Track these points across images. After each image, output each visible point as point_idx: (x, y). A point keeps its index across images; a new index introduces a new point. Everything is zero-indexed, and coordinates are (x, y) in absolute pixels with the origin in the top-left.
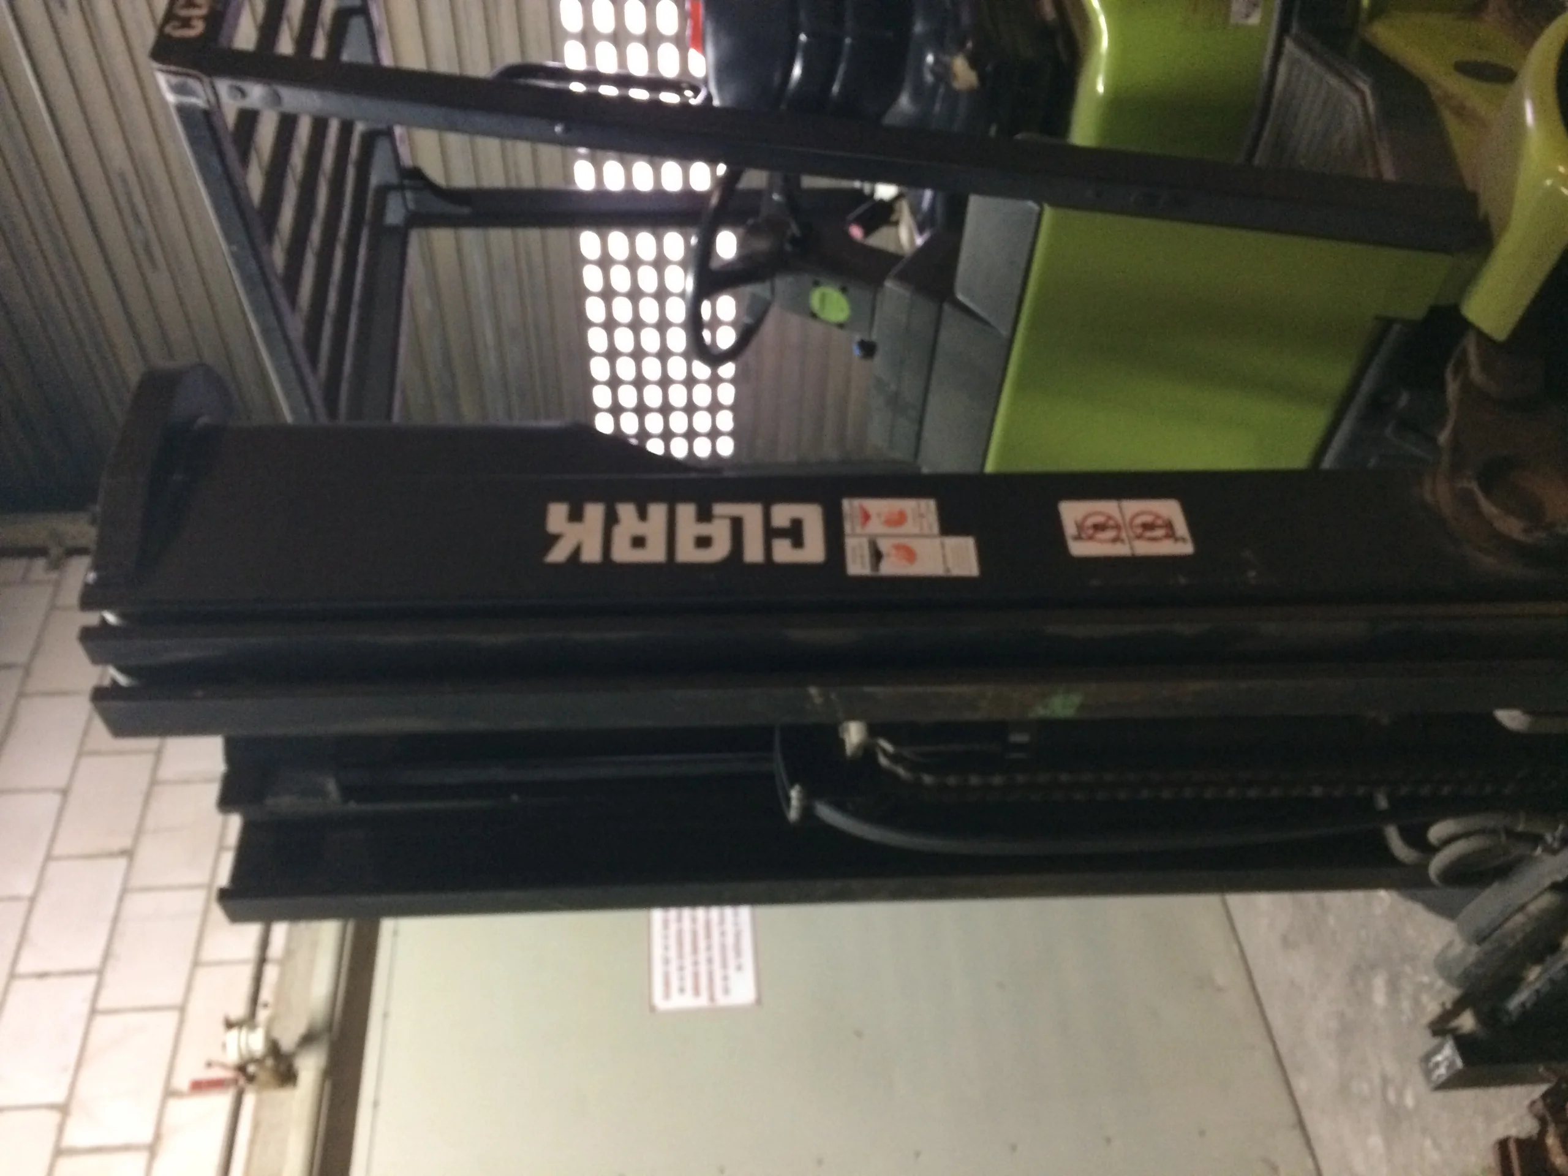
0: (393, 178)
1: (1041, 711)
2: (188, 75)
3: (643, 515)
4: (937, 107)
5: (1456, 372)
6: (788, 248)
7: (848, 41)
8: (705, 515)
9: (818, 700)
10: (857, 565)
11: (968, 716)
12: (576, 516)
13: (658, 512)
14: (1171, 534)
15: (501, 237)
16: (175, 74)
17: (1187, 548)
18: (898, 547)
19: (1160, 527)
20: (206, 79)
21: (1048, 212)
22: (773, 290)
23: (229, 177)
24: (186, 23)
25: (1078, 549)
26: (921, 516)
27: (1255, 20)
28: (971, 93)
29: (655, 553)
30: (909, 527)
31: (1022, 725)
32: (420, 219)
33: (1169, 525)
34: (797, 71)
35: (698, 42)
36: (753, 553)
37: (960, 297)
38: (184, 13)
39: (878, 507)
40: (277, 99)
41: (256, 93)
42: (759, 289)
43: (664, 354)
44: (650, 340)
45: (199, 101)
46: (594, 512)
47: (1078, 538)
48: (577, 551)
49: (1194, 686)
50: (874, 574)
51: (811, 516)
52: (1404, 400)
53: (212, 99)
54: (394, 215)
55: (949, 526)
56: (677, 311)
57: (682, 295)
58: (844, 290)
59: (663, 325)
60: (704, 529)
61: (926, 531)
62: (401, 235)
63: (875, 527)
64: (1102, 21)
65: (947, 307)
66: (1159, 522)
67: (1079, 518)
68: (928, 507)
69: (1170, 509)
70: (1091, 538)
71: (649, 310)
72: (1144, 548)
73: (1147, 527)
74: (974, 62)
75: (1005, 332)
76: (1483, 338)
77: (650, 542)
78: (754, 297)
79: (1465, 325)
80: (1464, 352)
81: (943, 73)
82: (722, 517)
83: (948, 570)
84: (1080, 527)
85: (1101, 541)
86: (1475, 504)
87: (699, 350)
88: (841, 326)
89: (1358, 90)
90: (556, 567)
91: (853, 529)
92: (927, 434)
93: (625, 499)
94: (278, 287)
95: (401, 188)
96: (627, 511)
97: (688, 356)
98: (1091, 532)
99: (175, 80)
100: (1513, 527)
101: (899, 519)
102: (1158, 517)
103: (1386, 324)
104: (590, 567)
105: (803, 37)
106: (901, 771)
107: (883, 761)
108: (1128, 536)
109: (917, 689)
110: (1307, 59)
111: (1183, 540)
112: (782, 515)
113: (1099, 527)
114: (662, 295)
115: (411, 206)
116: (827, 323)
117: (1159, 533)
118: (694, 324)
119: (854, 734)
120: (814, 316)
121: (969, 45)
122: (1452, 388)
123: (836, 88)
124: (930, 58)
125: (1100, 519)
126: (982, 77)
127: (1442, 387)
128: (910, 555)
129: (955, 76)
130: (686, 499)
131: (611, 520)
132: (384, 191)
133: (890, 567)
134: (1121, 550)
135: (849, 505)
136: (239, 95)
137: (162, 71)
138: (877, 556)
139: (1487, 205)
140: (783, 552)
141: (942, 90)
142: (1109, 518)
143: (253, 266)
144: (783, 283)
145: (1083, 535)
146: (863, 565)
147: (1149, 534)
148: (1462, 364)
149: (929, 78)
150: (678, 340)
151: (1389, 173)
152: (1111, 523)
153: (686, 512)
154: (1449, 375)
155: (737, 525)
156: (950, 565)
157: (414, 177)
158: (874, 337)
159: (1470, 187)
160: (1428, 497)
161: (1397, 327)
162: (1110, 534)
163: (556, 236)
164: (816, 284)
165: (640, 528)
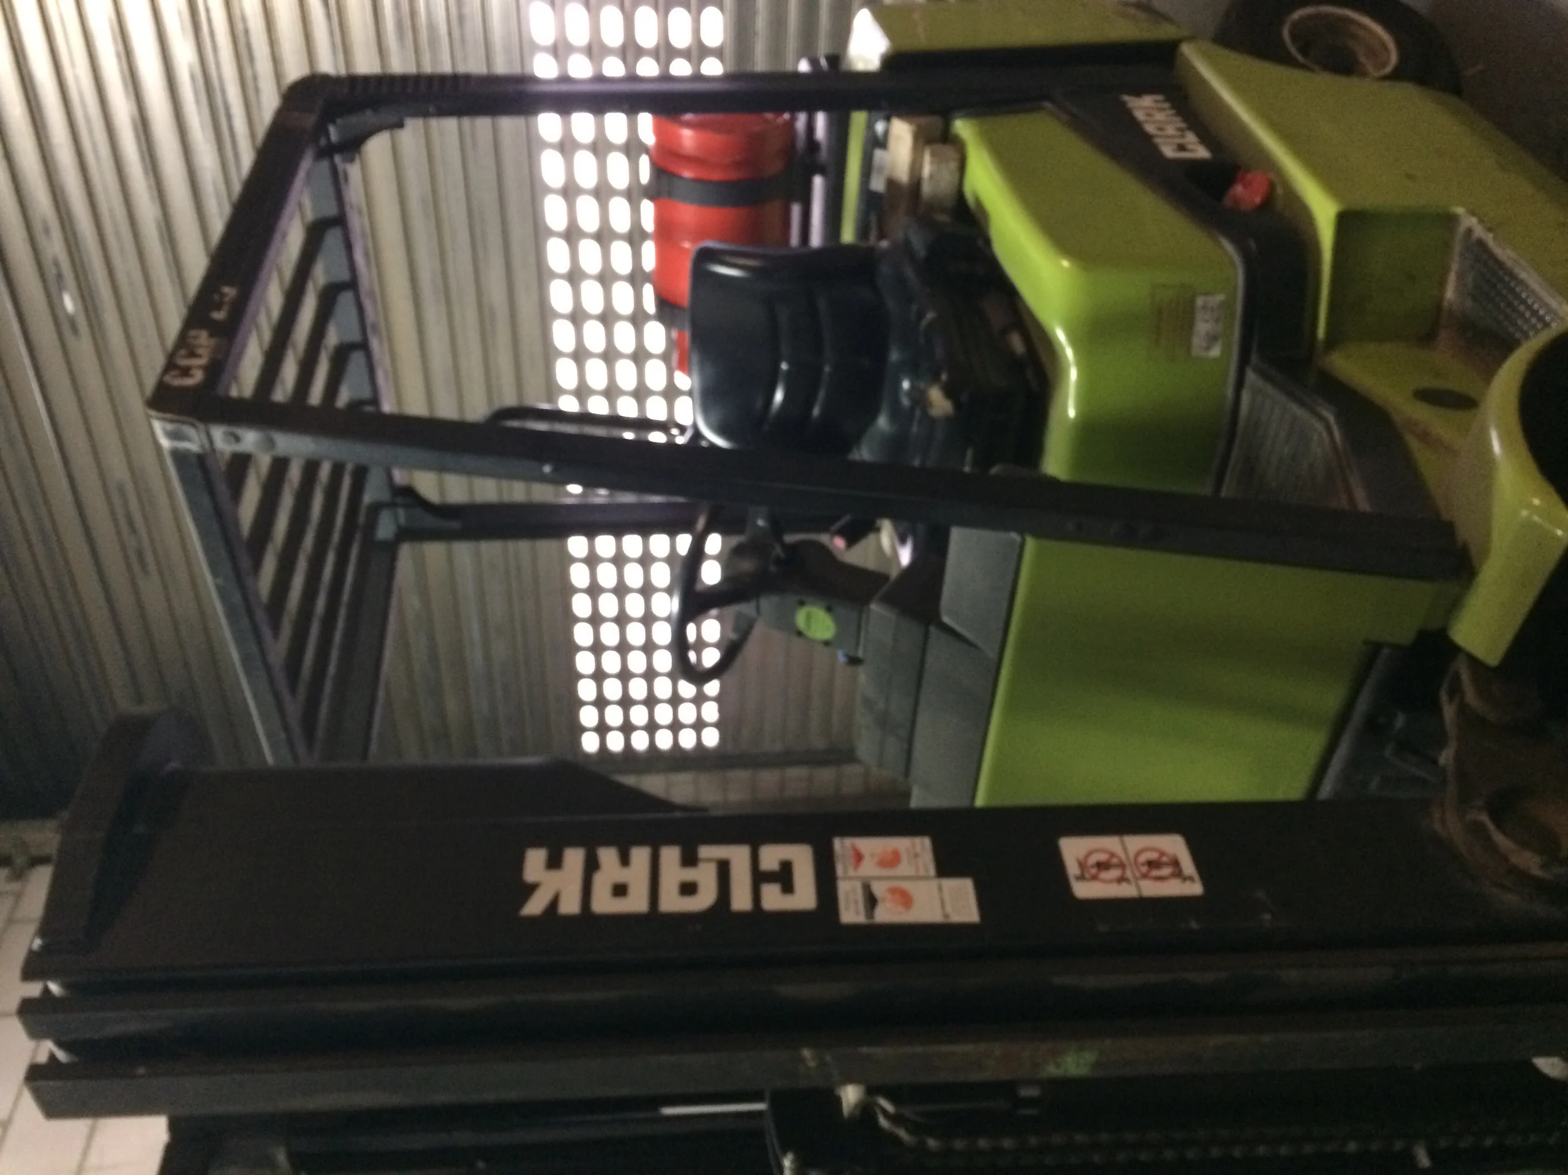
0: (385, 496)
1: (1052, 1070)
2: (183, 423)
3: (625, 860)
4: (915, 429)
5: (1451, 699)
6: (773, 568)
7: (827, 369)
8: (690, 860)
9: (812, 1064)
10: (851, 913)
11: (975, 1076)
12: (554, 862)
13: (640, 855)
14: (1178, 873)
15: (491, 549)
16: (172, 421)
17: (1195, 888)
18: (894, 891)
19: (1166, 864)
20: (201, 426)
21: (1031, 544)
22: (758, 609)
23: (219, 513)
24: (186, 372)
25: (1083, 890)
26: (916, 856)
27: (1216, 352)
28: (948, 419)
29: (637, 903)
30: (904, 868)
31: (1031, 1082)
32: (409, 534)
33: (1175, 863)
34: (779, 396)
35: (684, 366)
36: (741, 901)
37: (946, 619)
38: (183, 362)
39: (871, 846)
40: (271, 444)
41: (250, 439)
42: (746, 608)
43: (650, 675)
44: (637, 662)
45: (193, 445)
46: (574, 858)
47: (1081, 878)
48: (554, 903)
49: (1215, 1041)
50: (870, 921)
51: (801, 857)
52: (1400, 721)
53: (207, 445)
54: (385, 529)
55: (946, 868)
56: (663, 634)
57: (668, 619)
58: (829, 609)
59: (649, 648)
60: (689, 874)
61: (922, 873)
62: (390, 549)
63: (868, 868)
64: (1069, 353)
65: (933, 629)
66: (1165, 859)
67: (1081, 856)
68: (923, 845)
69: (1174, 845)
70: (1095, 878)
71: (636, 634)
72: (1151, 889)
73: (1151, 864)
74: (949, 392)
75: (992, 655)
76: (1474, 662)
77: (632, 890)
78: (739, 617)
79: (1456, 649)
80: (1457, 678)
81: (919, 399)
82: (709, 860)
83: (946, 916)
84: (1082, 865)
85: (1104, 881)
86: (1488, 838)
87: (685, 669)
88: (827, 643)
89: (1321, 418)
90: (532, 920)
91: (845, 870)
92: (917, 755)
93: (608, 843)
94: (261, 616)
95: (392, 505)
96: (608, 856)
97: (673, 676)
98: (1094, 871)
99: (170, 427)
100: (1530, 862)
101: (893, 860)
102: (1162, 854)
103: (1375, 648)
104: (569, 919)
105: (784, 366)
106: (902, 1134)
107: (883, 1122)
108: (1134, 876)
109: (919, 1049)
110: (1270, 389)
111: (1191, 879)
112: (771, 856)
113: (1102, 866)
114: (648, 619)
115: (402, 521)
116: (812, 641)
117: (1166, 871)
118: (680, 645)
119: (851, 1095)
120: (800, 634)
121: (944, 377)
122: (1449, 712)
123: (816, 411)
124: (906, 385)
125: (1103, 857)
126: (957, 405)
127: (1437, 709)
128: (906, 899)
129: (931, 405)
130: (670, 842)
131: (592, 866)
132: (375, 509)
133: (886, 914)
134: (1127, 891)
135: (841, 845)
136: (232, 439)
137: (158, 419)
138: (871, 901)
139: (1464, 533)
140: (773, 899)
141: (918, 413)
142: (1113, 855)
143: (237, 598)
144: (768, 603)
145: (1087, 876)
146: (857, 913)
147: (1155, 873)
148: (1456, 690)
149: (905, 402)
150: (664, 661)
151: (1363, 504)
152: (1115, 861)
153: (670, 855)
154: (1444, 696)
155: (724, 869)
156: (949, 909)
157: (408, 495)
158: (860, 654)
159: (1445, 516)
160: (1437, 826)
161: (1386, 651)
162: (1114, 873)
163: (545, 546)
164: (802, 603)
165: (621, 875)
